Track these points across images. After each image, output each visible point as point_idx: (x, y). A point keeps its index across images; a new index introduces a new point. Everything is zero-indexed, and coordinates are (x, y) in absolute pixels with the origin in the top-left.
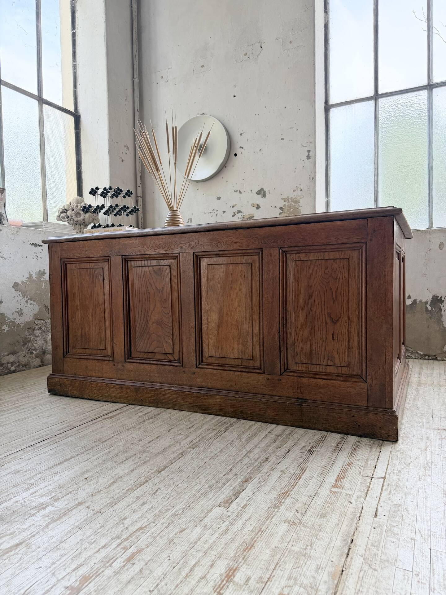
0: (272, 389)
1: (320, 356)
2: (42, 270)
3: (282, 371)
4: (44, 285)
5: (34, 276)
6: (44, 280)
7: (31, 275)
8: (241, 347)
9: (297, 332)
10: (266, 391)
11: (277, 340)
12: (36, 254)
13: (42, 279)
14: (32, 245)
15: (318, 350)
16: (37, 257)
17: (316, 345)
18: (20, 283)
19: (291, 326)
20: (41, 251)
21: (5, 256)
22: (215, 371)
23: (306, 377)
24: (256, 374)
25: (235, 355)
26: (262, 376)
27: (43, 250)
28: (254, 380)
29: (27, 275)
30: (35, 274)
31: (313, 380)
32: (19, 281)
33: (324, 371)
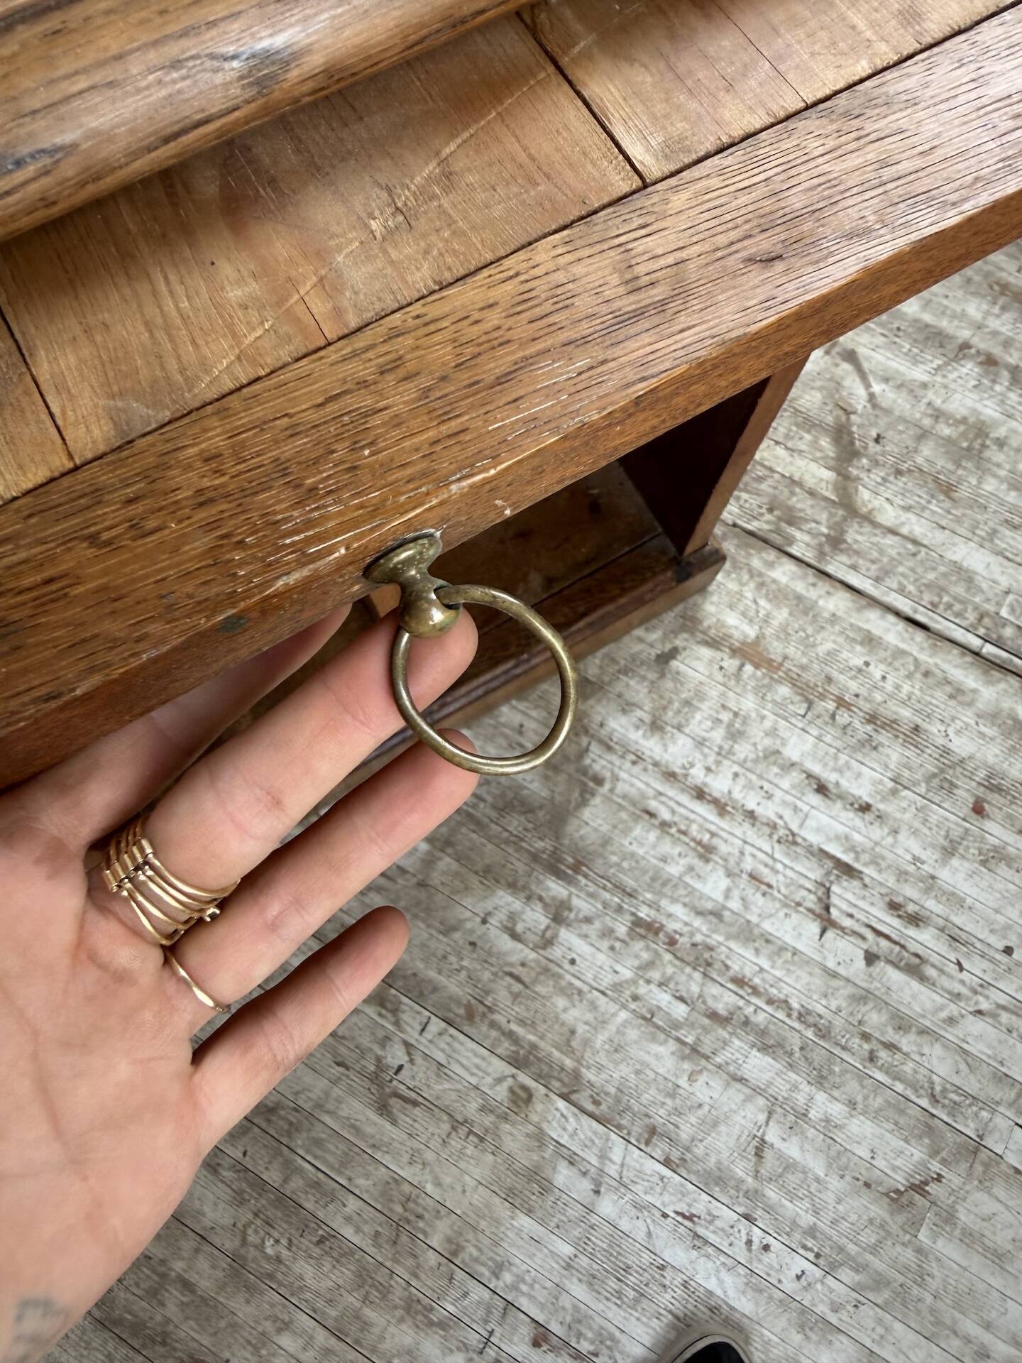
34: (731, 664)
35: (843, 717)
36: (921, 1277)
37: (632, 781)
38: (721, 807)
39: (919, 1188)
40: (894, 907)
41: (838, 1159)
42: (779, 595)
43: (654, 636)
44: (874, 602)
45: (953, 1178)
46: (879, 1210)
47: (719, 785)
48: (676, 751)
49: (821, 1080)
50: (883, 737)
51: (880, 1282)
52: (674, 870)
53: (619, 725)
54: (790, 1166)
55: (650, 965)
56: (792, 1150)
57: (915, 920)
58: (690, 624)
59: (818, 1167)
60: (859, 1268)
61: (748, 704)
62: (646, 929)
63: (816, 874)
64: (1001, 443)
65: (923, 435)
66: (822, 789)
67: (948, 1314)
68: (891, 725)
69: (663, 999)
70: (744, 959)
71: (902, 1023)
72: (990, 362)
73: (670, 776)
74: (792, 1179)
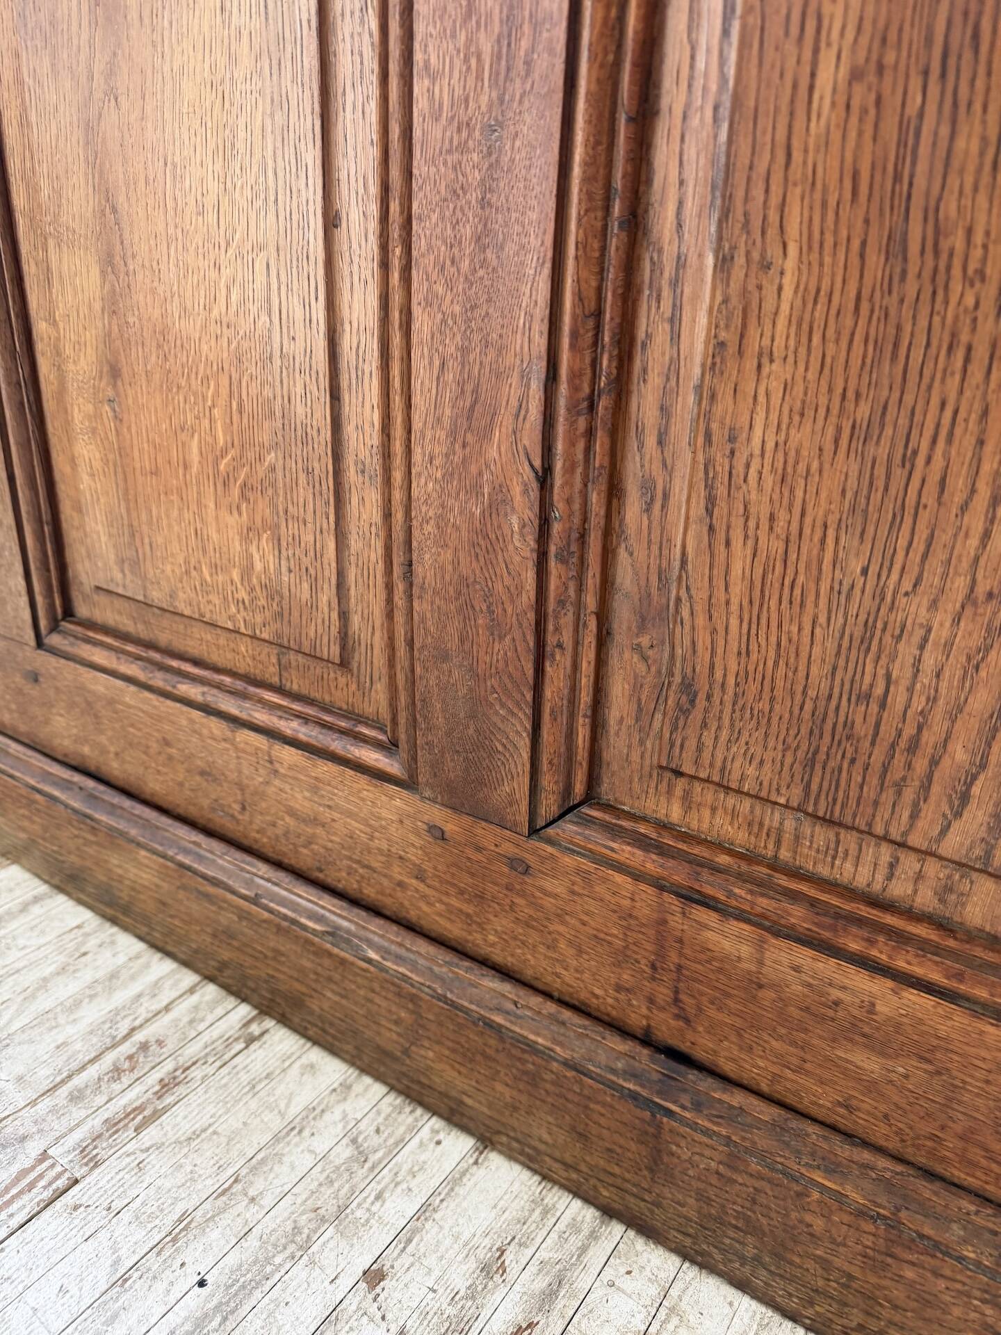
0: (470, 909)
1: (921, 765)
3: (549, 805)
8: (263, 557)
9: (721, 491)
10: (425, 908)
11: (521, 547)
15: (919, 703)
17: (907, 651)
19: (665, 411)
22: (130, 694)
23: (741, 916)
24: (362, 781)
25: (233, 609)
26: (398, 803)
28: (350, 814)
31: (804, 956)
33: (926, 899)
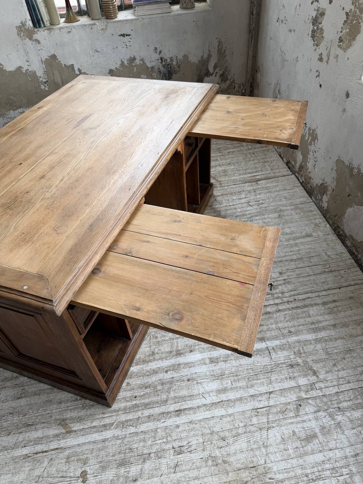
2: (132, 57)
4: (135, 69)
5: (126, 63)
6: (135, 65)
7: (123, 62)
12: (125, 44)
13: (133, 64)
14: (120, 36)
16: (127, 46)
18: (114, 69)
20: (130, 40)
21: (99, 50)
27: (131, 39)
29: (119, 63)
30: (126, 60)
32: (113, 68)
34: (222, 196)
35: (236, 194)
36: (287, 220)
37: (223, 209)
38: (233, 205)
39: (280, 215)
40: (256, 201)
41: (271, 218)
42: (220, 190)
43: (212, 199)
44: (229, 186)
45: (281, 213)
46: (278, 219)
47: (231, 204)
48: (224, 204)
49: (264, 215)
50: (241, 193)
51: (284, 223)
52: (234, 211)
53: (217, 206)
54: (268, 222)
55: (240, 218)
56: (267, 221)
57: (258, 201)
58: (214, 196)
59: (270, 220)
60: (281, 223)
61: (227, 198)
62: (237, 216)
63: (247, 204)
64: (227, 170)
65: (220, 173)
66: (240, 199)
67: (292, 221)
68: (241, 191)
69: (244, 219)
70: (247, 213)
71: (266, 207)
72: (219, 165)
73: (226, 206)
74: (269, 222)
